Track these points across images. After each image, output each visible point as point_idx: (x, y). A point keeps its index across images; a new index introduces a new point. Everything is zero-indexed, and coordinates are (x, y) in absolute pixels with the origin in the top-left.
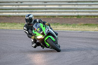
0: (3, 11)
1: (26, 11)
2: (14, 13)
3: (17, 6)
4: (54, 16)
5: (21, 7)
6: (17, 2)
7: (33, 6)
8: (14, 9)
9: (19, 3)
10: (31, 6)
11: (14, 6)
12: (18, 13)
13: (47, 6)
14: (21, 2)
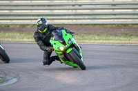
0: (54, 17)
1: (86, 17)
2: (70, 21)
3: (74, 11)
4: (125, 25)
5: (79, 11)
6: (74, 5)
7: (96, 11)
8: (69, 15)
9: (77, 7)
10: (93, 11)
11: (70, 11)
12: (74, 21)
13: (115, 11)
14: (80, 5)
